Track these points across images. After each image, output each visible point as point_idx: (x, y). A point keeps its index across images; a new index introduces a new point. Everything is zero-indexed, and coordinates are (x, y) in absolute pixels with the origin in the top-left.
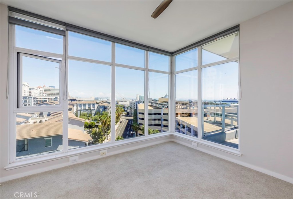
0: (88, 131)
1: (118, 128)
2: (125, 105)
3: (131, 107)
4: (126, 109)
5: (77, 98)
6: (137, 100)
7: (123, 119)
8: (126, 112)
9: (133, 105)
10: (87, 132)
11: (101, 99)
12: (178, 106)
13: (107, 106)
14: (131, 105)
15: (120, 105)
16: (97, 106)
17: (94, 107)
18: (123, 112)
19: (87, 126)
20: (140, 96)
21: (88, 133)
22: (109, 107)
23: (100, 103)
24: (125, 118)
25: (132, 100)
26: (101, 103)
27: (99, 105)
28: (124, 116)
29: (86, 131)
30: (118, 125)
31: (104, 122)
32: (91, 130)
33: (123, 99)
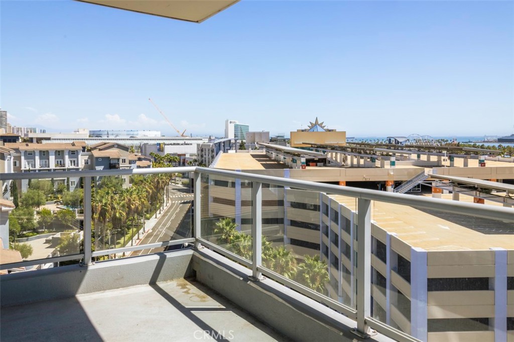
0: (50, 238)
1: (153, 229)
2: (185, 155)
3: (202, 162)
5: (35, 132)
6: (228, 138)
7: (175, 199)
8: (188, 178)
9: (207, 156)
10: (47, 242)
11: (111, 137)
12: (349, 158)
13: (118, 159)
14: (202, 156)
15: (168, 155)
16: (86, 158)
17: (75, 163)
18: (177, 179)
19: (46, 222)
20: (236, 127)
21: (48, 245)
22: (124, 161)
23: (95, 148)
24: (181, 198)
25: (210, 139)
26: (100, 150)
27: (91, 157)
28: (180, 190)
29: (44, 240)
30: (157, 220)
31: (98, 212)
32: (58, 235)
33: (182, 136)
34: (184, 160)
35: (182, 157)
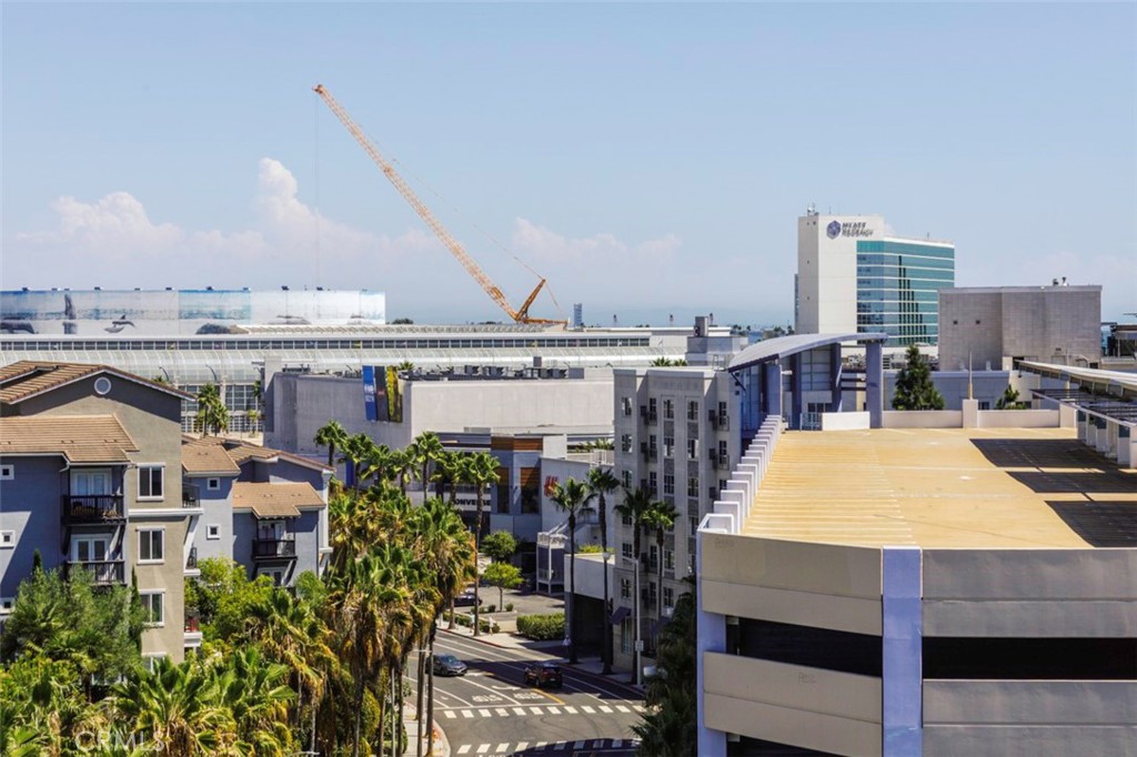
2: (536, 442)
3: (648, 487)
4: (552, 539)
6: (814, 329)
7: (477, 730)
8: (557, 590)
9: (679, 453)
11: (87, 330)
13: (117, 472)
14: (648, 452)
20: (871, 258)
22: (152, 482)
25: (699, 340)
33: (523, 318)
34: (533, 474)
35: (520, 460)
